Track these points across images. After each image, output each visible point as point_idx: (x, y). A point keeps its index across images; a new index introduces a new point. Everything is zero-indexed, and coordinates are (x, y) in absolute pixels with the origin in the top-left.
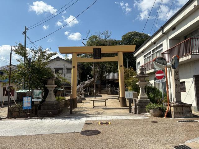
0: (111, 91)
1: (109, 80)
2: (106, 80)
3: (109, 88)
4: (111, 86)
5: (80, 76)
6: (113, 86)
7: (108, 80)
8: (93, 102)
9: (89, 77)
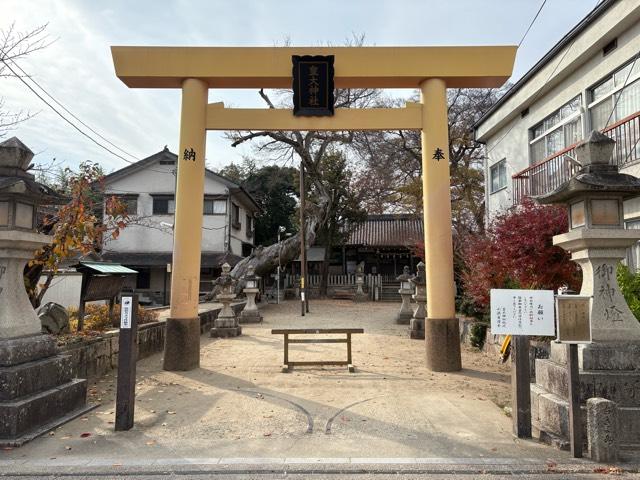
0: (366, 288)
1: (360, 250)
2: (349, 248)
3: (360, 279)
4: (367, 271)
5: (252, 229)
6: (374, 269)
7: (356, 247)
8: (287, 341)
9: (284, 233)
